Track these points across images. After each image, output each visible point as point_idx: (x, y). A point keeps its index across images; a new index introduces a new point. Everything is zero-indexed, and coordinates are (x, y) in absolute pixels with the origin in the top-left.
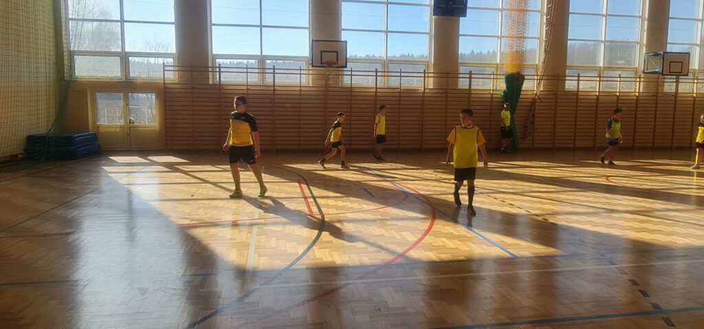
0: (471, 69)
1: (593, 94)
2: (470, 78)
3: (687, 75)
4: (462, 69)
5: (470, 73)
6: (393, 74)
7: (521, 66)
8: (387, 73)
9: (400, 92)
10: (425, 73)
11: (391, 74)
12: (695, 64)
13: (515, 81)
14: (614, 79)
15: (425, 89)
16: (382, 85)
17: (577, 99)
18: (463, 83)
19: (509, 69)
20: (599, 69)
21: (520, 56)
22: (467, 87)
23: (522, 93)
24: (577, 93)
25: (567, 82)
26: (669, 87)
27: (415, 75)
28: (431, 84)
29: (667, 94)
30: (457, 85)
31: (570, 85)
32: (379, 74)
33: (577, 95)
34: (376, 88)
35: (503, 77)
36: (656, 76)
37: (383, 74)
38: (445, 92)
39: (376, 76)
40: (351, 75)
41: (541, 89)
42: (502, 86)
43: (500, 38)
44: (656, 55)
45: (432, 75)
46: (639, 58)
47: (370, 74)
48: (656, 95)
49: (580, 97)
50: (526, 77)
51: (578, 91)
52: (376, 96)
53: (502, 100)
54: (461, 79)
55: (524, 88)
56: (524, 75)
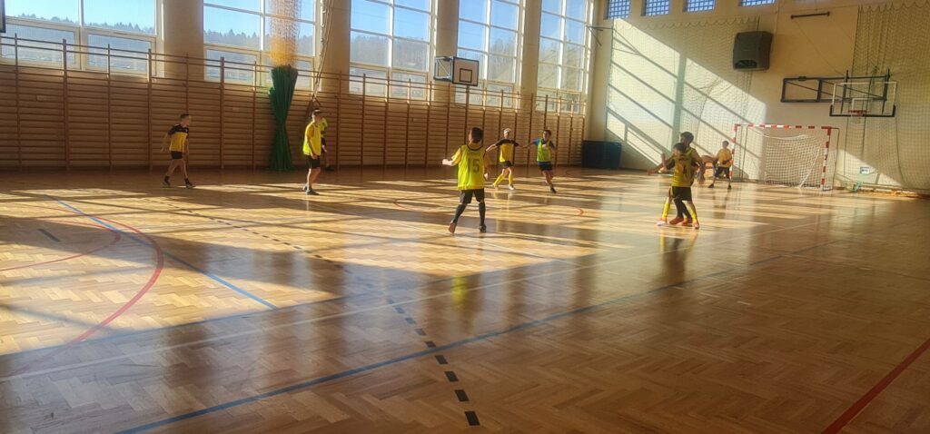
0: (223, 54)
1: (382, 100)
2: (222, 68)
3: (476, 85)
4: (209, 54)
5: (222, 61)
6: (95, 51)
7: (293, 57)
8: (84, 49)
9: (109, 80)
10: (150, 53)
11: (91, 50)
12: (484, 74)
13: (285, 77)
14: (404, 84)
15: (151, 77)
16: (77, 67)
17: (363, 105)
18: (212, 74)
19: (277, 60)
20: (387, 71)
21: (290, 43)
22: (219, 80)
23: (295, 93)
24: (363, 98)
25: (351, 83)
26: (460, 98)
27: (135, 55)
28: (161, 70)
29: (458, 106)
30: (202, 75)
31: (355, 87)
32: (68, 48)
33: (363, 100)
34: (66, 71)
35: (269, 70)
36: (447, 83)
37: (77, 49)
38: (184, 85)
39: (65, 52)
40: (16, 46)
41: (320, 90)
42: (267, 82)
43: (263, 15)
44: (447, 59)
45: (162, 58)
46: (429, 61)
47: (54, 46)
48: (447, 105)
49: (366, 103)
50: (300, 73)
51: (364, 96)
53: (268, 101)
54: (209, 68)
55: (297, 87)
56: (297, 70)
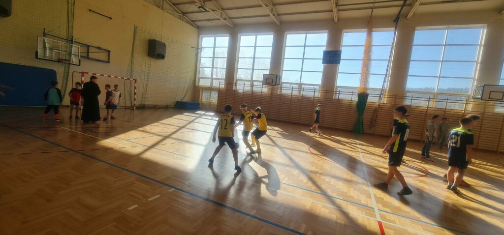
2: (339, 94)
4: (336, 90)
5: (339, 91)
7: (366, 89)
13: (363, 97)
15: (314, 97)
18: (335, 96)
19: (360, 90)
22: (337, 98)
23: (367, 103)
30: (332, 96)
35: (357, 94)
51: (411, 106)
52: (291, 99)
55: (368, 101)
56: (368, 94)
